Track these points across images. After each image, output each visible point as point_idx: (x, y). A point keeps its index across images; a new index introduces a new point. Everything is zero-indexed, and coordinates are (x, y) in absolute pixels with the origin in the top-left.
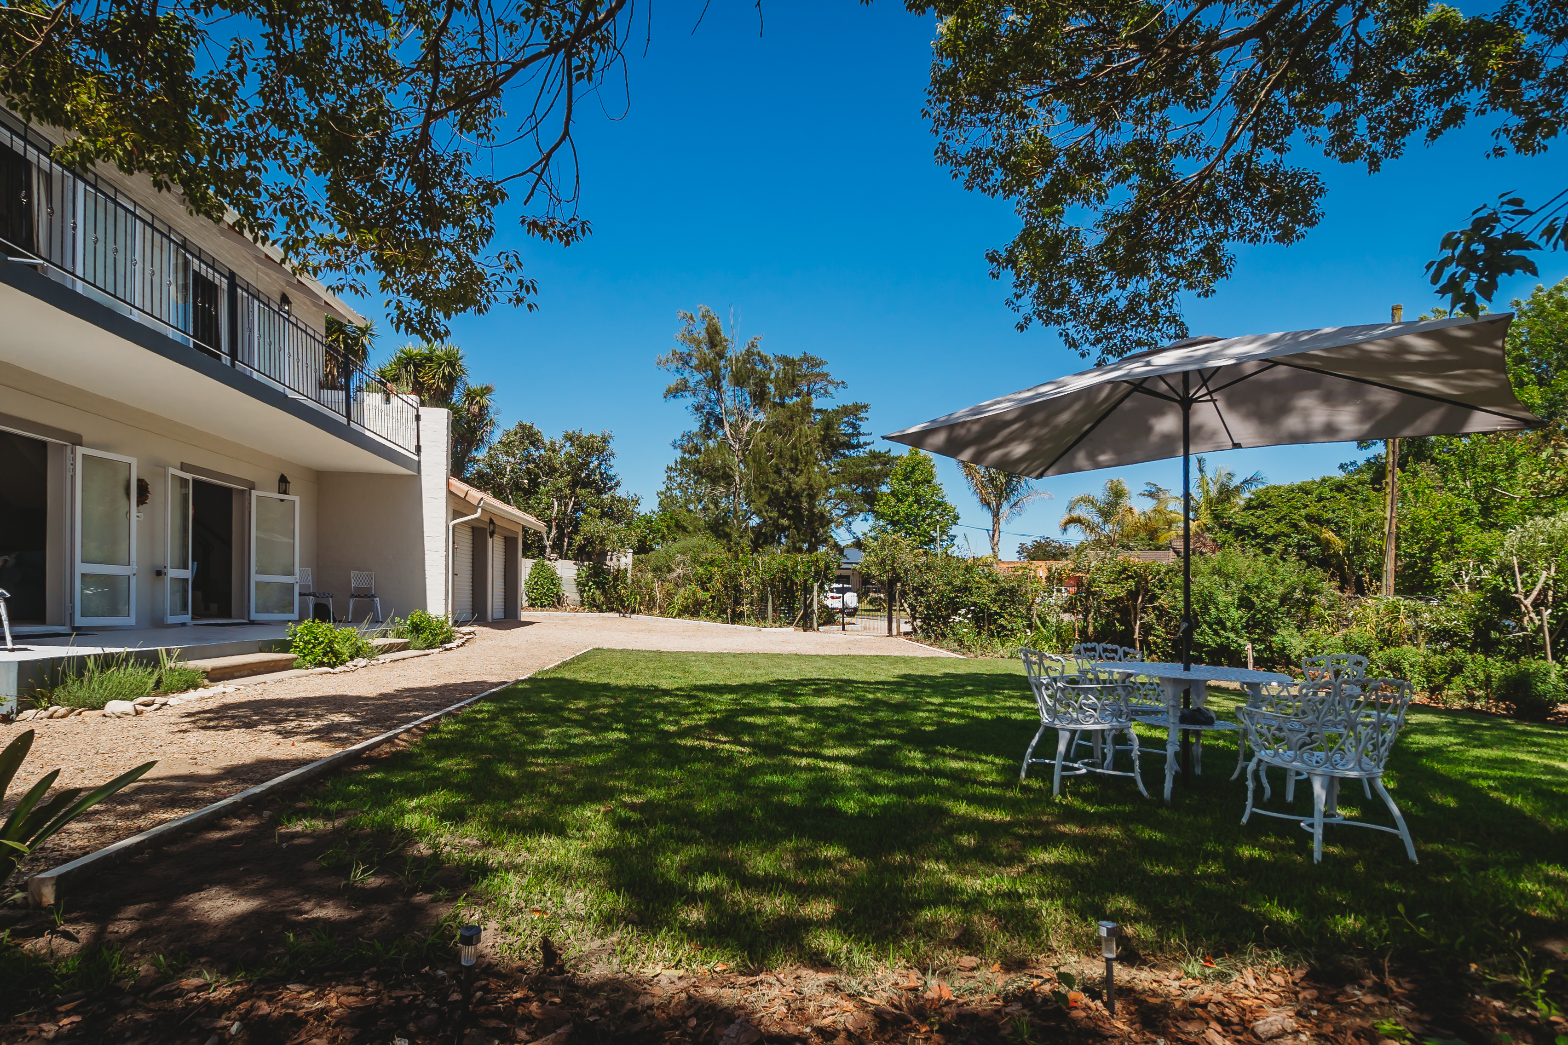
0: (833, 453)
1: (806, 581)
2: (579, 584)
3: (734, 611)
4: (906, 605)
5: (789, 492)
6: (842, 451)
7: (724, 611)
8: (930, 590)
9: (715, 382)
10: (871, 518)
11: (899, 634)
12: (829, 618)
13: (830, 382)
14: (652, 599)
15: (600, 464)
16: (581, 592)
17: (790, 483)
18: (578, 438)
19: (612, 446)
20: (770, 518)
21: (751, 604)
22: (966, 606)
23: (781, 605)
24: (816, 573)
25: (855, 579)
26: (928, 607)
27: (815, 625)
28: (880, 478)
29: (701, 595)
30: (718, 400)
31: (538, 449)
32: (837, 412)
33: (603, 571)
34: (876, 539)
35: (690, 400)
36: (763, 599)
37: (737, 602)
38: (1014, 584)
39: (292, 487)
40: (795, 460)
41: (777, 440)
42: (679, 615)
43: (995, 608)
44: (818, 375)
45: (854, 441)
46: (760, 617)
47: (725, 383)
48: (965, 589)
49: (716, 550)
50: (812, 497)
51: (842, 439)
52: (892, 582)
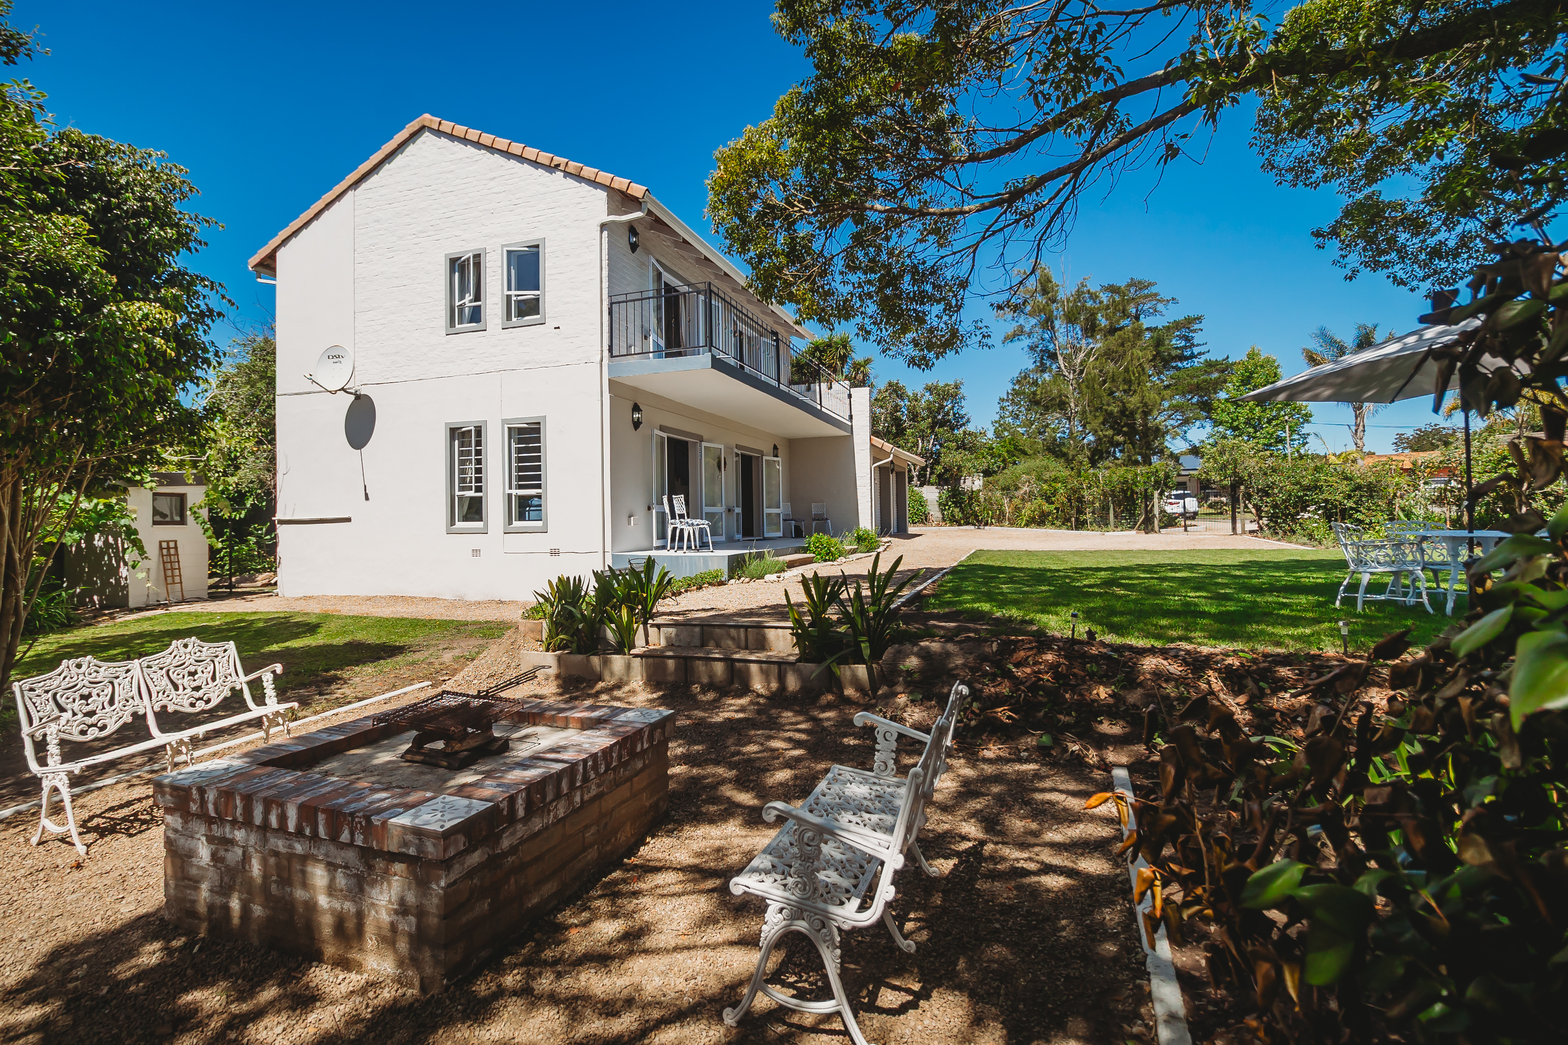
0: (1164, 367)
1: (1146, 490)
2: (940, 504)
3: (1077, 520)
4: (1250, 506)
5: (1123, 411)
6: (1174, 364)
7: (1069, 520)
8: (1276, 491)
9: (1048, 323)
10: (1208, 425)
11: (1244, 532)
12: (1170, 521)
13: (1159, 301)
14: (1002, 513)
15: (953, 407)
16: (942, 511)
17: (1124, 403)
18: (936, 387)
19: (963, 391)
20: (1105, 436)
21: (1093, 513)
22: (1316, 503)
23: (1122, 512)
24: (1156, 482)
25: (1193, 486)
26: (1275, 506)
27: (1156, 528)
28: (1217, 385)
29: (1046, 507)
30: (1051, 338)
31: (903, 400)
32: (1168, 329)
33: (960, 493)
34: (1213, 446)
35: (1026, 342)
36: (1105, 508)
37: (1080, 511)
38: (1372, 479)
39: (780, 452)
40: (1129, 382)
41: (1110, 367)
42: (1027, 525)
43: (1350, 504)
44: (1146, 296)
45: (1187, 353)
46: (1102, 522)
47: (1057, 323)
48: (1315, 487)
49: (1058, 468)
50: (1146, 414)
51: (1174, 353)
52: (1234, 487)
